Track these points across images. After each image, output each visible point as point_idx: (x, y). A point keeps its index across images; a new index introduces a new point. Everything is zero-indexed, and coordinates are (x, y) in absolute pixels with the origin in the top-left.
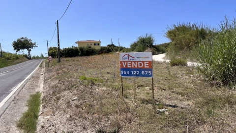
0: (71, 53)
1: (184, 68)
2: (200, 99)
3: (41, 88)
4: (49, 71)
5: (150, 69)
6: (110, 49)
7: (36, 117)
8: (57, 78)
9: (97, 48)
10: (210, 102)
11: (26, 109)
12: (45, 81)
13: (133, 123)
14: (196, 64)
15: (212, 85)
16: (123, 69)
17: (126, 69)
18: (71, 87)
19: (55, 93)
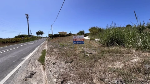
0: (56, 36)
1: (94, 41)
2: (99, 51)
3: (46, 48)
4: (49, 42)
5: (83, 41)
6: (70, 35)
7: (44, 57)
8: (52, 45)
9: (65, 34)
10: (103, 52)
11: (41, 55)
12: (47, 46)
13: (77, 59)
14: (98, 40)
15: (103, 47)
16: (74, 41)
18: (56, 47)
19: (51, 50)
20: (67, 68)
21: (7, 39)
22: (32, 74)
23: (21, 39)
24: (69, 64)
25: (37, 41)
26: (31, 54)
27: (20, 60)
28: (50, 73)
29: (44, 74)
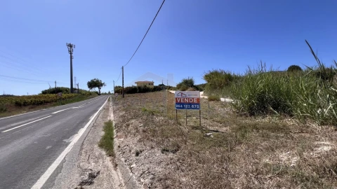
0: (132, 91)
1: (219, 103)
2: (235, 126)
3: (112, 117)
4: (115, 104)
5: (198, 104)
6: (161, 88)
7: (112, 139)
8: (124, 110)
9: (151, 87)
10: (242, 128)
11: (103, 133)
12: (114, 112)
13: (187, 144)
14: (228, 100)
15: (241, 116)
16: (177, 103)
17: (180, 103)
18: (136, 117)
19: (124, 122)
20: (168, 164)
21: (23, 97)
22: (92, 176)
23: (55, 97)
24: (171, 155)
25: (91, 101)
26: (82, 132)
27: (60, 144)
28: (131, 174)
29: (117, 176)
